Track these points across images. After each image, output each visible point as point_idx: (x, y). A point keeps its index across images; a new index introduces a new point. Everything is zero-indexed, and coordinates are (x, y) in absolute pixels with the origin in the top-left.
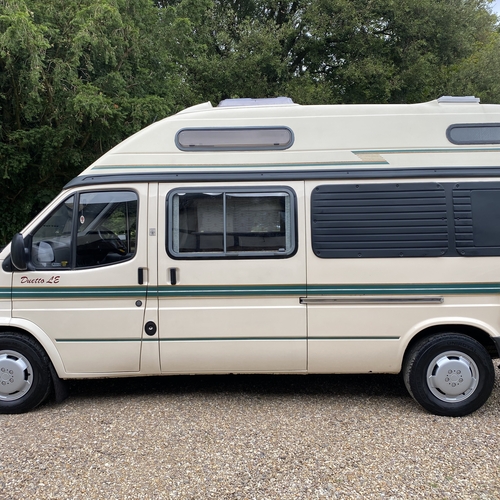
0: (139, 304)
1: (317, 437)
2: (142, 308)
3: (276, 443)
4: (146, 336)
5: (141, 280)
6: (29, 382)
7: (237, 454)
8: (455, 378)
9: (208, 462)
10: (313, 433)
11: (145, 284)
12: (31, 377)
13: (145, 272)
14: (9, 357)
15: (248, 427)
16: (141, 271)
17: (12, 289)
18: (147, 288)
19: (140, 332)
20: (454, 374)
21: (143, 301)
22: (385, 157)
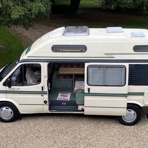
0: (42, 96)
1: (90, 132)
2: (43, 97)
3: (79, 134)
4: (44, 104)
5: (43, 90)
6: (12, 115)
7: (69, 137)
8: (129, 116)
9: (62, 139)
10: (89, 131)
11: (44, 91)
12: (13, 114)
13: (44, 87)
14: (6, 108)
15: (72, 128)
16: (42, 87)
17: (6, 91)
18: (44, 92)
19: (43, 103)
20: (129, 115)
21: (43, 95)
22: (114, 56)
